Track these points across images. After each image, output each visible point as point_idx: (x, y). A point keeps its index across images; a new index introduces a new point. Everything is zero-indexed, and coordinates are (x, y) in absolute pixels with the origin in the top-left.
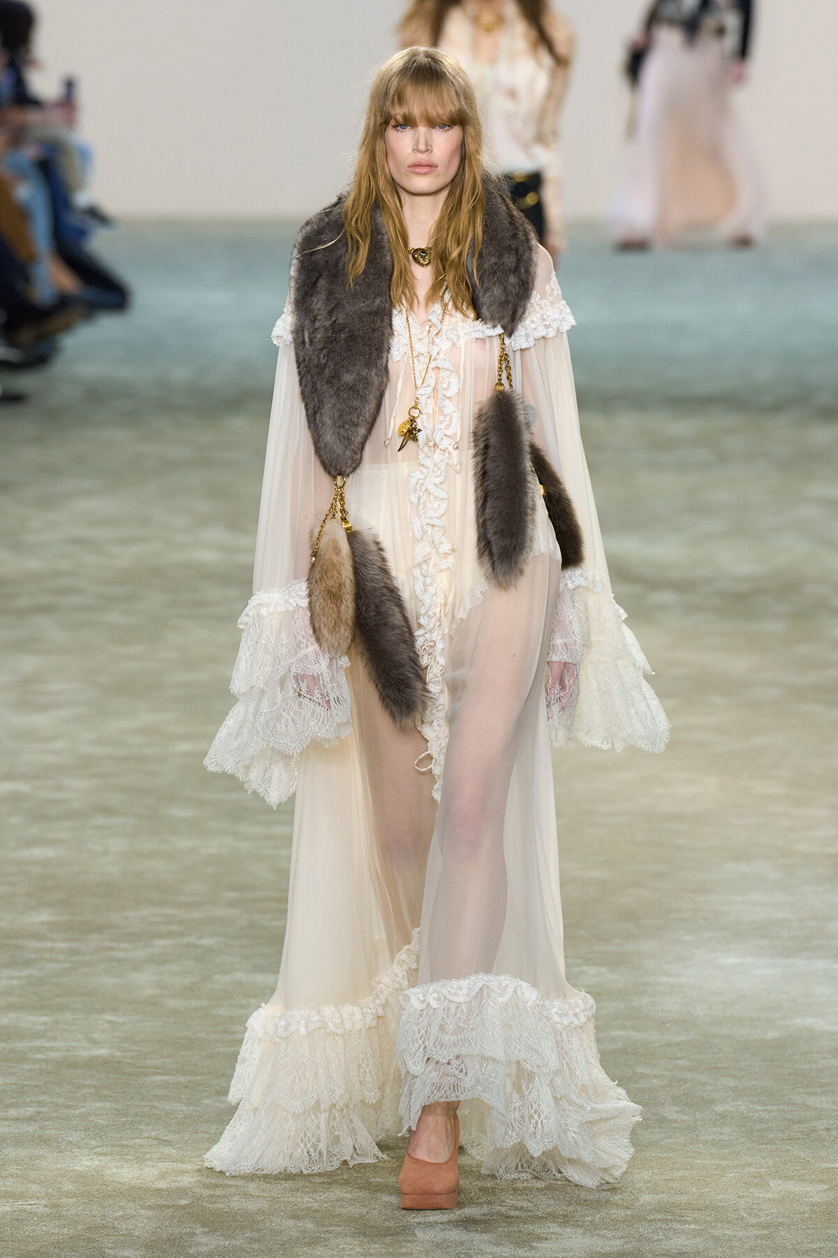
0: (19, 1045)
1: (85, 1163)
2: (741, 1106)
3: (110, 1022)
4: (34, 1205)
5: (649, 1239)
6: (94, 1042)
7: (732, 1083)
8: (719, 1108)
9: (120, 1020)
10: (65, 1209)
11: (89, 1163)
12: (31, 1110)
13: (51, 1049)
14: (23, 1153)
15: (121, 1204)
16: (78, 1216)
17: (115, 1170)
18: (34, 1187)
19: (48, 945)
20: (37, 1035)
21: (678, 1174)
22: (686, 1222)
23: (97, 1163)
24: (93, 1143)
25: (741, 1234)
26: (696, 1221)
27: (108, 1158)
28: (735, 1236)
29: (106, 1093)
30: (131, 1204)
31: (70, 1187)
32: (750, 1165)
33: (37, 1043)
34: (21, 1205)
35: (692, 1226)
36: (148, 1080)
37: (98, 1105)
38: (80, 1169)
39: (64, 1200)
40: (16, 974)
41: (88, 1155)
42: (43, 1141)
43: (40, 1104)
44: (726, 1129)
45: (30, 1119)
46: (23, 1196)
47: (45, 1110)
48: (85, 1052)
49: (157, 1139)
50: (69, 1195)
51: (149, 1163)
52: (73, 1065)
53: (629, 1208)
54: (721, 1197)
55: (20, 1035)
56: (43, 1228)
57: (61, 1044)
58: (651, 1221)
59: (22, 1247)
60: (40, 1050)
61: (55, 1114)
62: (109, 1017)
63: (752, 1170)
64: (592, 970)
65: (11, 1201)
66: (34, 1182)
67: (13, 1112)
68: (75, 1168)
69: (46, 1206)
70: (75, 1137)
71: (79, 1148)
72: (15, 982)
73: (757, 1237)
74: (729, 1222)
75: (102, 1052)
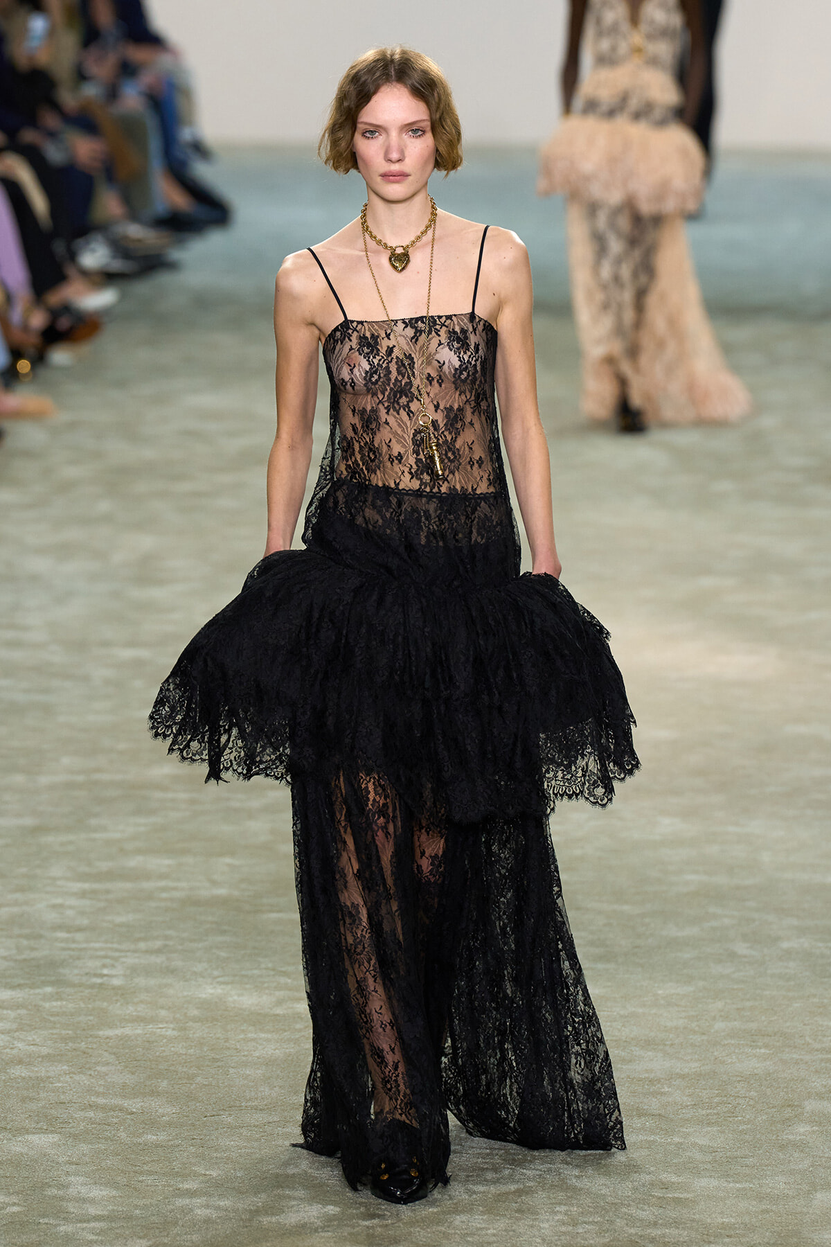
0: (147, 885)
1: (209, 991)
2: (805, 943)
3: (229, 865)
4: (162, 1028)
5: (724, 1062)
6: (214, 883)
7: (795, 922)
8: (785, 945)
9: (236, 862)
10: (192, 1032)
11: (211, 991)
12: (158, 944)
13: (175, 889)
14: (152, 982)
15: (242, 1028)
16: (204, 1038)
17: (236, 998)
18: (163, 1013)
19: (170, 795)
20: (162, 876)
21: (748, 1004)
22: (757, 1047)
23: (219, 991)
24: (216, 973)
25: (807, 1058)
26: (766, 1046)
27: (229, 987)
28: (802, 1060)
29: (226, 928)
30: (251, 1028)
31: (196, 1012)
32: (815, 996)
33: (162, 883)
34: (152, 1028)
35: (763, 1051)
36: (265, 916)
37: (220, 939)
38: (204, 996)
39: (191, 1024)
40: (142, 820)
41: (211, 984)
42: (171, 971)
43: (167, 938)
44: (791, 964)
45: (158, 951)
46: (153, 1020)
47: (171, 943)
48: (206, 892)
49: (273, 970)
50: (195, 1020)
51: (267, 991)
52: (197, 903)
53: (704, 1034)
54: (788, 1024)
55: (147, 876)
56: (172, 1049)
57: (184, 884)
58: (724, 1045)
59: (153, 1066)
60: (164, 889)
61: (180, 947)
62: (228, 860)
63: (816, 1000)
64: (666, 821)
65: (142, 1024)
66: (162, 1008)
67: (142, 945)
68: (200, 996)
69: (174, 1029)
70: (199, 967)
71: (204, 977)
72: (142, 829)
73: (822, 1060)
74: (795, 1047)
75: (222, 892)
